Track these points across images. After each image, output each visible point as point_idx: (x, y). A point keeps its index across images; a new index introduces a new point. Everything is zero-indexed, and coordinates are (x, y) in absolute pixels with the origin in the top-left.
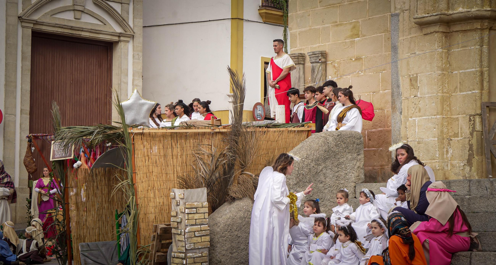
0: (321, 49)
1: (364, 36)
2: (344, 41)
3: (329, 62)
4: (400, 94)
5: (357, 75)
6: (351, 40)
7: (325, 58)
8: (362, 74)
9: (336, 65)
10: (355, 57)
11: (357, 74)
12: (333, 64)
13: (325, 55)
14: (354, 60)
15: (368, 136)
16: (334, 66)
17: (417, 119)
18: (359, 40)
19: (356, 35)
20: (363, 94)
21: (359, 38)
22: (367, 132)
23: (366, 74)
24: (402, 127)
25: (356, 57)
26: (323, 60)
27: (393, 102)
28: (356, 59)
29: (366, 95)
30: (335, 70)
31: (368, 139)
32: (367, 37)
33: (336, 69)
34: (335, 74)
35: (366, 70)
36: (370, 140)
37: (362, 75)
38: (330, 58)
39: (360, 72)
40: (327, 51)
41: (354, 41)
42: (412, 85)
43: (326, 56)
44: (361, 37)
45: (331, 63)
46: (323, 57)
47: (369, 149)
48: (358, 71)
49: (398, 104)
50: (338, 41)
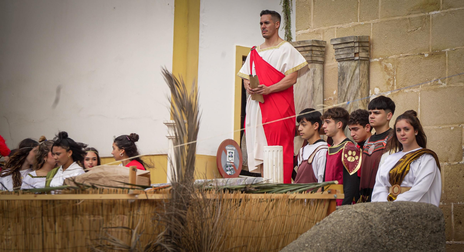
0: (359, 33)
1: (450, 7)
2: (408, 17)
3: (375, 60)
5: (434, 87)
6: (422, 14)
7: (367, 51)
8: (444, 85)
9: (390, 65)
10: (429, 50)
11: (434, 84)
12: (384, 63)
13: (367, 44)
14: (426, 55)
15: (456, 215)
16: (386, 68)
18: (439, 14)
19: (432, 4)
20: (446, 126)
21: (439, 12)
22: (454, 206)
23: (452, 85)
25: (431, 50)
26: (363, 55)
28: (431, 55)
29: (452, 128)
30: (388, 77)
31: (455, 220)
32: (456, 9)
33: (389, 74)
34: (388, 84)
35: (453, 78)
36: (461, 223)
37: (445, 88)
38: (378, 51)
39: (440, 82)
40: (371, 37)
41: (429, 16)
43: (369, 47)
44: (443, 9)
45: (380, 62)
46: (364, 49)
47: (460, 242)
48: (435, 79)
50: (395, 16)
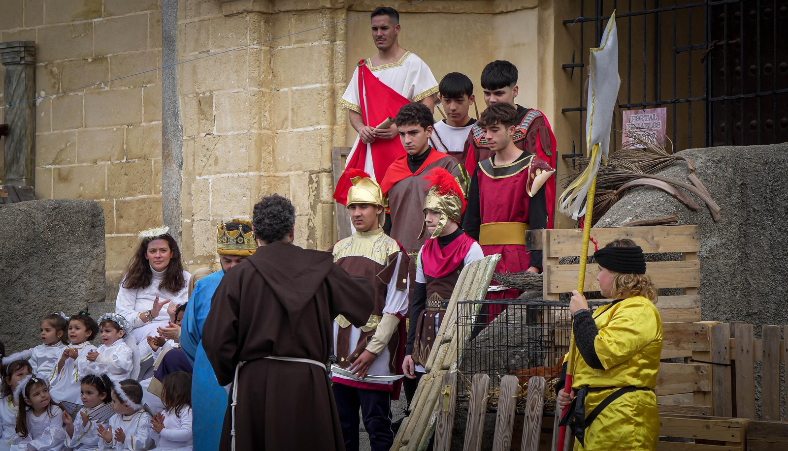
0: (24, 38)
1: (111, 15)
2: (71, 23)
3: (41, 64)
4: (178, 130)
5: (97, 90)
6: (86, 21)
7: (33, 56)
8: (107, 88)
9: (55, 69)
10: (92, 56)
11: (97, 88)
12: (49, 67)
13: (32, 49)
14: (90, 60)
15: (117, 210)
16: (51, 72)
17: (211, 178)
18: (101, 22)
19: (95, 12)
20: (109, 127)
21: (101, 19)
22: (116, 202)
23: (114, 89)
24: (183, 193)
25: (94, 56)
26: (29, 59)
27: (166, 145)
28: (94, 60)
29: (115, 129)
30: (53, 81)
31: (117, 214)
32: (117, 17)
33: (54, 78)
34: (54, 87)
35: (115, 82)
36: (122, 217)
37: (107, 91)
38: (44, 55)
39: (103, 85)
40: (37, 42)
41: (92, 23)
42: (202, 112)
43: (35, 51)
44: (105, 17)
45: (46, 66)
46: (29, 54)
47: (121, 235)
48: (98, 83)
49: (175, 149)
50: (59, 23)
